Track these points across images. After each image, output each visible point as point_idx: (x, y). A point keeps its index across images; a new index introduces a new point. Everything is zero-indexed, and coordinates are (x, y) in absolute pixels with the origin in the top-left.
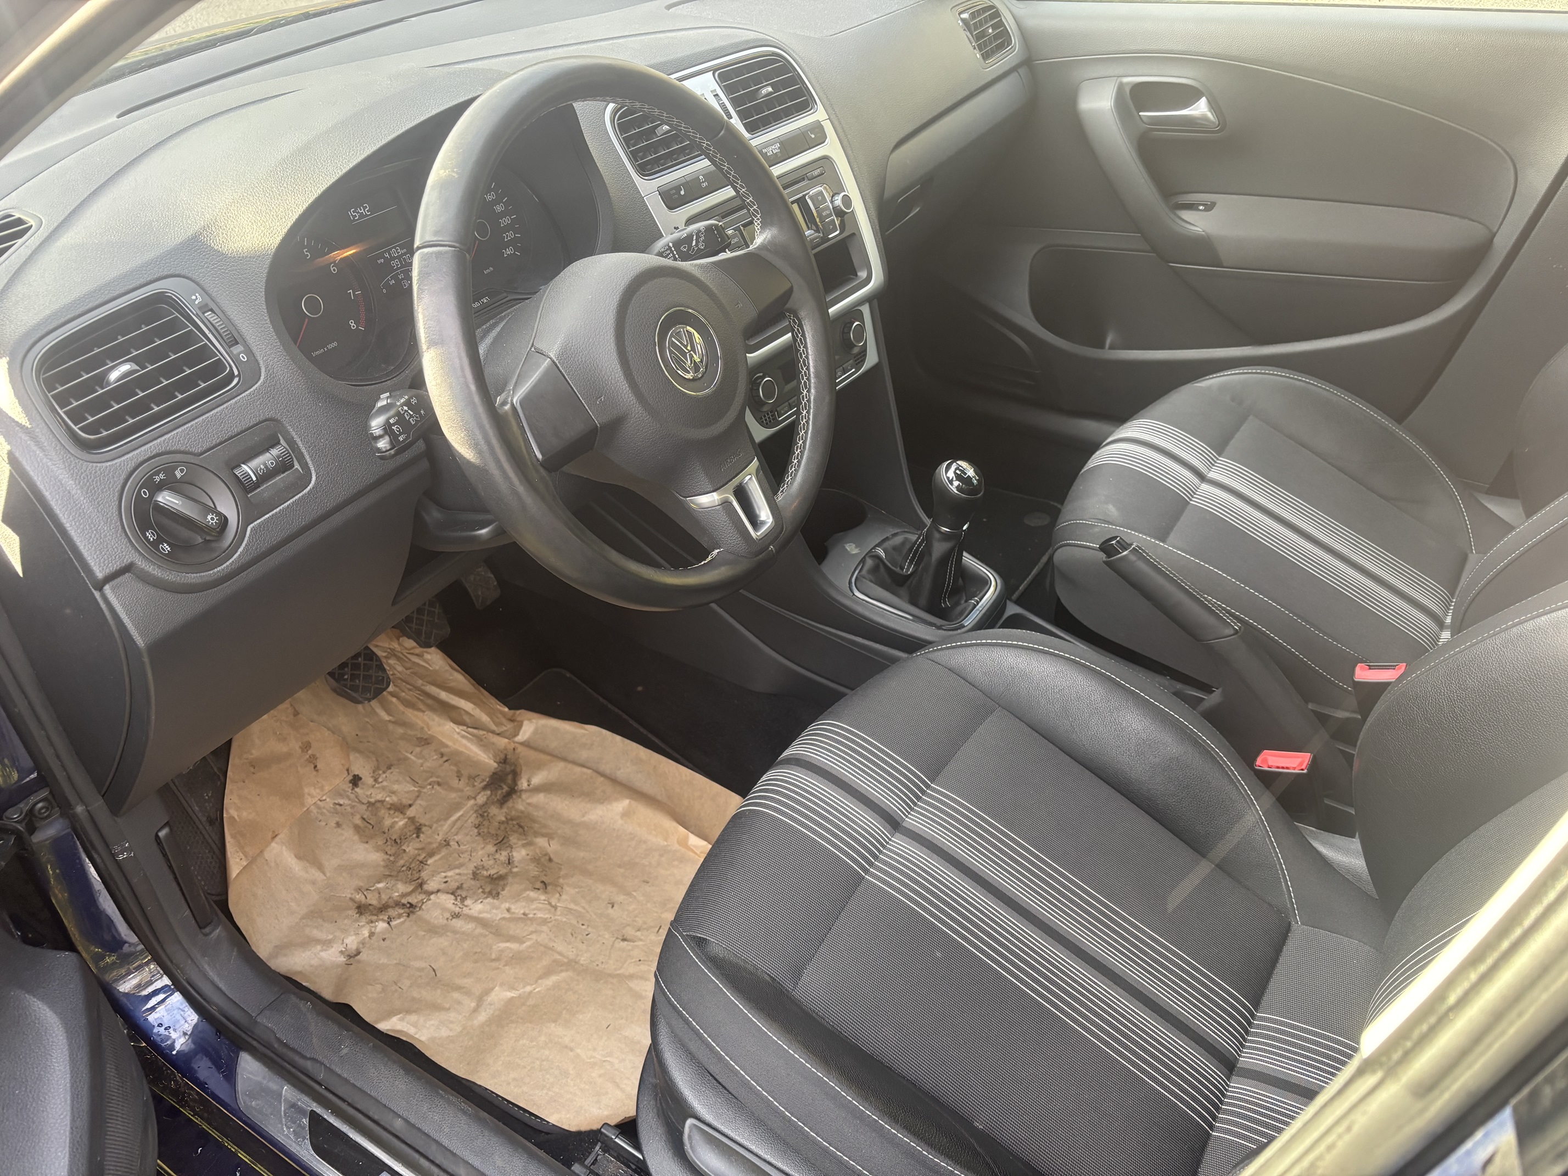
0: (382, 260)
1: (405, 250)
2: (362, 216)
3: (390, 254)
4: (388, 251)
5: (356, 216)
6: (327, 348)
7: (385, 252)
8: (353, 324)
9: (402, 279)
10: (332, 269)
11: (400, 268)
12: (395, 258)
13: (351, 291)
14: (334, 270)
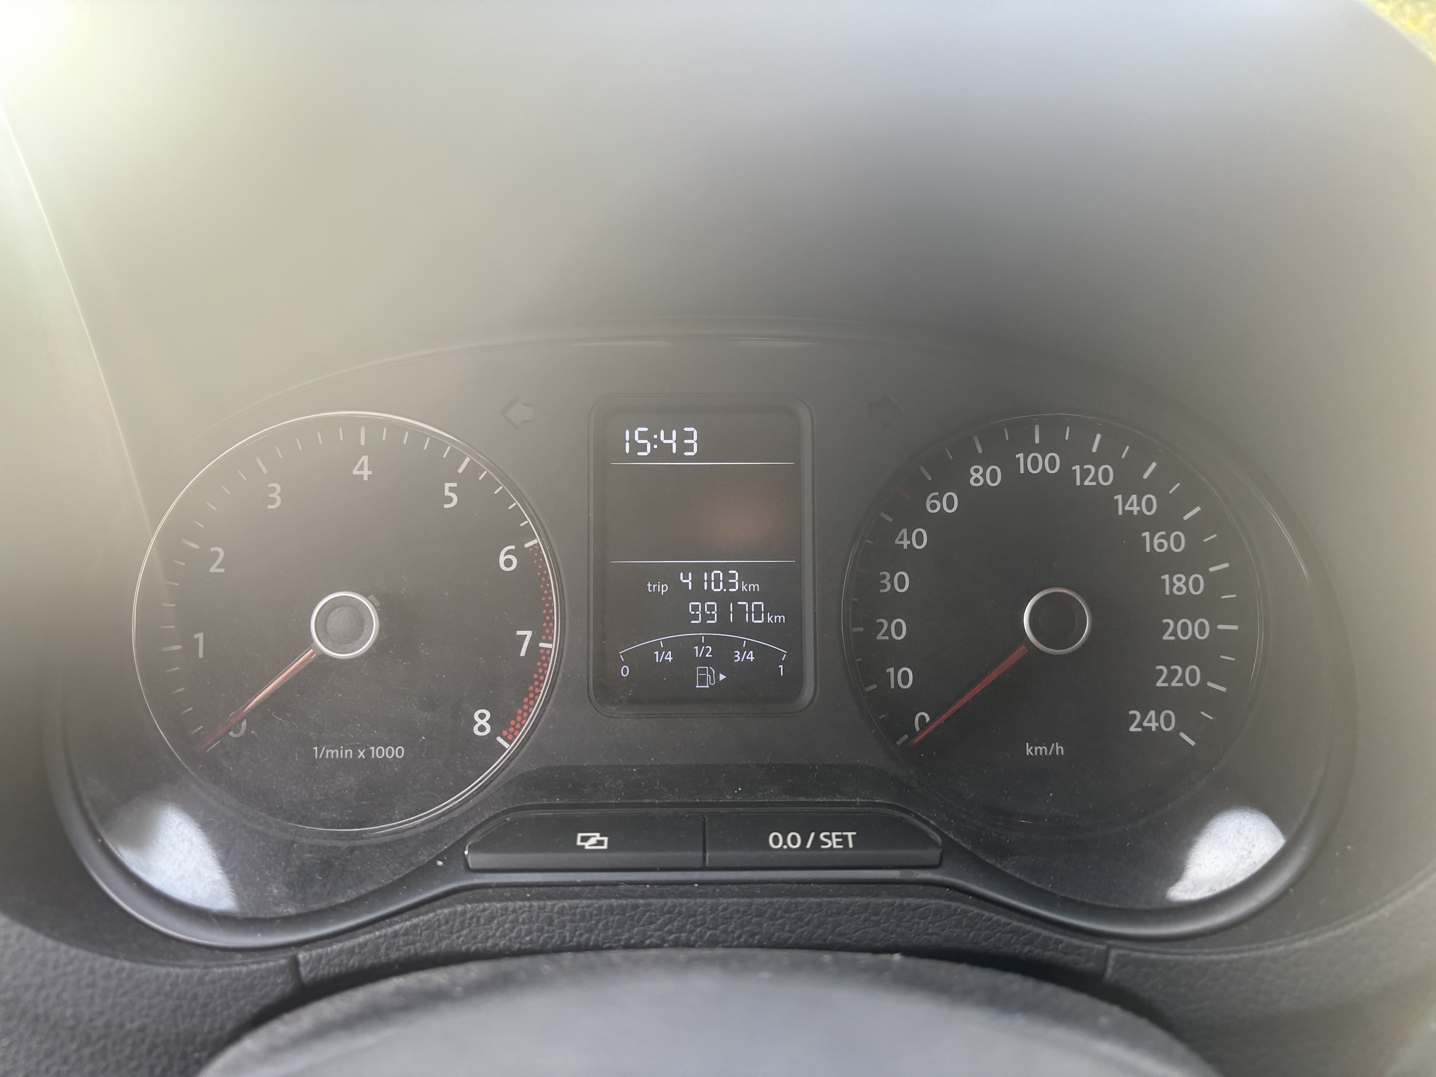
0: (663, 589)
1: (756, 587)
2: (663, 451)
3: (698, 582)
4: (698, 571)
5: (643, 448)
6: (367, 753)
7: (686, 569)
8: (484, 722)
9: (704, 661)
10: (502, 559)
11: (712, 628)
12: (709, 595)
13: (529, 634)
14: (508, 563)
